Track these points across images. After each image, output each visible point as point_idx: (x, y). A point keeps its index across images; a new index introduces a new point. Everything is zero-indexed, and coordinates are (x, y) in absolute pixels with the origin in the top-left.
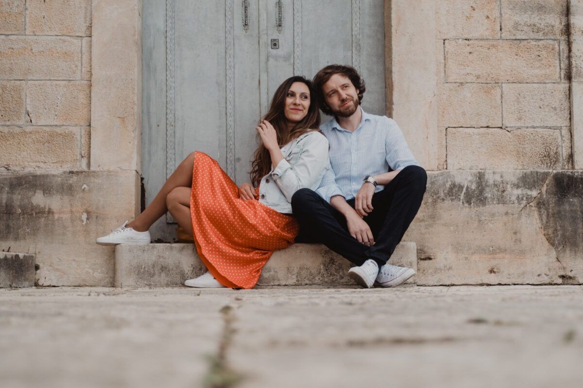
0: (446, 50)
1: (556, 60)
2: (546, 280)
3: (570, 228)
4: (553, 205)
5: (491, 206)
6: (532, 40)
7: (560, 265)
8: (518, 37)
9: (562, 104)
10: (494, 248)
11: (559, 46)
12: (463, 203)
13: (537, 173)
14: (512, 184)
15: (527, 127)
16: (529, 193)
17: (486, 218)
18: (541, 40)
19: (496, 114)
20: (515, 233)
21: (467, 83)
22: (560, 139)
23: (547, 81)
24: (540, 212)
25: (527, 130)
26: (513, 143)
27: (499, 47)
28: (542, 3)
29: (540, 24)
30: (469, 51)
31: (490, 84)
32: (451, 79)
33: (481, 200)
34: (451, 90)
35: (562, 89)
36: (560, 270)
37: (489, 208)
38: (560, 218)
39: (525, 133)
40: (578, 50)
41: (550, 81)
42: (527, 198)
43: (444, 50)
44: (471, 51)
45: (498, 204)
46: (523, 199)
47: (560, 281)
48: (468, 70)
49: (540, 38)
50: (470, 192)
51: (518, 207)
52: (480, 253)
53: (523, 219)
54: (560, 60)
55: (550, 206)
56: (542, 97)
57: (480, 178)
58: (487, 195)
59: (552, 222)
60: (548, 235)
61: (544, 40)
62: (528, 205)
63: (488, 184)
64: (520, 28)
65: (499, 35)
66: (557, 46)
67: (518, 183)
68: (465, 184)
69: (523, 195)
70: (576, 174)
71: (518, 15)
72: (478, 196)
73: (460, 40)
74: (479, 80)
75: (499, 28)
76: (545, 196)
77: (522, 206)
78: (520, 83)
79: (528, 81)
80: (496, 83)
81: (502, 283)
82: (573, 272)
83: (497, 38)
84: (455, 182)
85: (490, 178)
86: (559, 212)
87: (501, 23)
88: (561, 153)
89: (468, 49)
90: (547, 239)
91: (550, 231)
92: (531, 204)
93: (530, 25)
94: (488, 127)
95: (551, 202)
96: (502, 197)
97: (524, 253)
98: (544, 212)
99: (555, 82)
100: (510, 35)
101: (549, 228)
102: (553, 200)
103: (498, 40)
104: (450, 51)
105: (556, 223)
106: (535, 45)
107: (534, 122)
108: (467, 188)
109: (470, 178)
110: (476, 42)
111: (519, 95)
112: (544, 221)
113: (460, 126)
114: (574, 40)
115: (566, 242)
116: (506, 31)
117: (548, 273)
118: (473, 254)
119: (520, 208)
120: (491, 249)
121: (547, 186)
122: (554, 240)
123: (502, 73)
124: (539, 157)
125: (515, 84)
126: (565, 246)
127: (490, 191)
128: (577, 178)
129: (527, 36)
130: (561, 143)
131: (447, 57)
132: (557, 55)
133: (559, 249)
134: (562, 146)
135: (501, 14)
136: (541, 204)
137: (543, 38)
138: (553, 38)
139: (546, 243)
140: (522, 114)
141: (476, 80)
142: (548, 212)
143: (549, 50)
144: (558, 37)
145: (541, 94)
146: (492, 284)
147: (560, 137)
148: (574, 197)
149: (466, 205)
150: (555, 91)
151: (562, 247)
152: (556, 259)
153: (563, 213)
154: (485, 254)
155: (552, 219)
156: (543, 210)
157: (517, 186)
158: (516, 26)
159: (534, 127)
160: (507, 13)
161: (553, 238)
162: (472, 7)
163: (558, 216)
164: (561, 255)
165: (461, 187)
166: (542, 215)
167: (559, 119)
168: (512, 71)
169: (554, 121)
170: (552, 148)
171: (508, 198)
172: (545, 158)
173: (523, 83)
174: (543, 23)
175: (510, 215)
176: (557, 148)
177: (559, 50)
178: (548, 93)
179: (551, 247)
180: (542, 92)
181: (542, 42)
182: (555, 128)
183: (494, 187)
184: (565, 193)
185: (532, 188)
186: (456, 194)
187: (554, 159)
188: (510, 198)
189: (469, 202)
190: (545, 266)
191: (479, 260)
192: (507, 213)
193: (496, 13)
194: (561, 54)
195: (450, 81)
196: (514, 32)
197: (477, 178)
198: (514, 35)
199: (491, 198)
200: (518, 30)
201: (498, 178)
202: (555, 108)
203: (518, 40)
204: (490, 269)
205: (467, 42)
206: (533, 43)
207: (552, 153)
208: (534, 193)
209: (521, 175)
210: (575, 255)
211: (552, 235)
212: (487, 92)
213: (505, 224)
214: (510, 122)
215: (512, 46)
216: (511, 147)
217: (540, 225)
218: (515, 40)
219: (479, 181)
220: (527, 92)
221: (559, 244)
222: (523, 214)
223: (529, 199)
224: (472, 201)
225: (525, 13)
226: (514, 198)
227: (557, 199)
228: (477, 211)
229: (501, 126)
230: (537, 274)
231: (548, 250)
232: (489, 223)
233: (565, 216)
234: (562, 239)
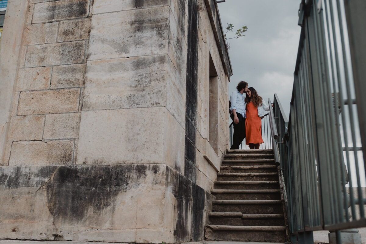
0: (20, 98)
1: (78, 99)
2: (44, 237)
3: (64, 203)
4: (56, 187)
5: (21, 188)
6: (66, 88)
7: (54, 228)
8: (59, 87)
9: (77, 125)
10: (18, 215)
11: (81, 90)
12: (6, 186)
13: (50, 167)
14: (34, 174)
15: (56, 140)
16: (44, 179)
17: (17, 196)
18: (71, 88)
19: (40, 132)
20: (31, 206)
21: (28, 115)
22: (73, 146)
23: (71, 112)
24: (48, 192)
25: (55, 141)
26: (46, 150)
27: (48, 94)
28: (75, 67)
29: (72, 79)
30: (32, 97)
31: (39, 115)
32: (20, 114)
33: (16, 184)
34: (18, 120)
35: (78, 116)
36: (54, 231)
37: (19, 189)
38: (59, 196)
39: (54, 143)
40: (87, 92)
41: (73, 112)
42: (42, 183)
43: (19, 98)
44: (33, 97)
45: (25, 187)
46: (39, 184)
47: (53, 238)
48: (29, 108)
49: (71, 87)
50: (11, 179)
51: (36, 189)
52: (9, 218)
53: (38, 196)
54: (80, 99)
55: (54, 188)
56: (67, 121)
57: (18, 171)
58: (20, 181)
59: (53, 198)
60: (50, 207)
61: (73, 88)
62: (42, 187)
63: (22, 174)
64: (61, 82)
65: (49, 87)
66: (79, 91)
67: (38, 173)
68: (9, 174)
69: (40, 181)
70: (72, 167)
71: (61, 75)
72: (15, 182)
73: (28, 91)
74: (35, 113)
75: (49, 83)
76: (52, 182)
77: (38, 188)
78: (56, 114)
79: (60, 112)
80: (43, 114)
81: (19, 239)
82: (61, 232)
83: (48, 89)
84: (4, 173)
85: (23, 171)
86: (59, 192)
87: (51, 81)
88: (73, 155)
89: (32, 96)
90: (49, 210)
91: (52, 204)
92: (43, 187)
93: (67, 80)
94: (35, 140)
95: (55, 185)
96: (28, 183)
97: (35, 219)
98: (50, 192)
99: (75, 112)
100: (55, 87)
101: (52, 203)
102: (56, 184)
103: (48, 90)
104: (22, 98)
105: (56, 199)
106: (68, 91)
107: (60, 136)
108: (10, 177)
109: (12, 171)
110: (36, 92)
111: (54, 120)
112: (49, 198)
113: (20, 140)
114: (86, 86)
115: (60, 212)
116: (53, 85)
117: (46, 233)
118: (6, 218)
119: (37, 189)
120: (16, 215)
121: (55, 175)
122: (53, 211)
123: (47, 109)
124: (60, 158)
125: (53, 114)
126: (59, 215)
127: (22, 178)
128: (72, 170)
129: (64, 86)
130: (74, 148)
131: (20, 101)
132: (79, 96)
133: (55, 217)
134: (74, 151)
135: (52, 75)
136: (49, 187)
137: (72, 87)
138: (77, 86)
139: (48, 212)
140: (55, 131)
141: (33, 113)
142: (52, 192)
143: (75, 93)
144: (81, 86)
145: (67, 120)
146: (13, 239)
147: (73, 145)
148: (69, 182)
149: (7, 187)
150: (74, 117)
151: (57, 215)
152: (53, 223)
153: (61, 193)
154: (12, 219)
155: (54, 196)
156: (50, 191)
157: (37, 175)
158: (59, 81)
159: (60, 139)
160: (55, 75)
161: (53, 209)
162: (37, 73)
163: (57, 194)
164: (56, 220)
165: (6, 176)
166: (49, 194)
167: (75, 134)
168: (52, 107)
169: (71, 135)
170: (68, 152)
171: (31, 183)
172: (63, 158)
173: (58, 113)
174: (74, 78)
175: (31, 194)
176: (71, 152)
177: (80, 93)
178: (70, 118)
179: (51, 215)
180: (67, 118)
181: (72, 89)
182: (72, 140)
183: (25, 176)
184: (65, 180)
185: (45, 176)
186: (3, 181)
187: (68, 159)
188: (32, 183)
189: (9, 186)
190: (46, 228)
191: (8, 223)
192: (29, 193)
193: (49, 76)
194: (81, 95)
195: (19, 115)
196: (57, 85)
197: (16, 171)
198: (57, 86)
199: (22, 183)
200: (60, 84)
201: (27, 170)
202: (73, 127)
203: (59, 89)
204: (13, 229)
205: (32, 92)
206: (66, 90)
207: (68, 155)
208: (46, 180)
209: (41, 169)
210: (65, 221)
211: (52, 207)
212: (38, 120)
213: (27, 199)
214: (47, 137)
215: (55, 93)
216: (46, 152)
217: (46, 200)
218: (58, 89)
219: (17, 172)
220: (59, 118)
221: (56, 213)
222: (38, 193)
223: (43, 183)
224: (11, 185)
225: (65, 74)
226: (34, 183)
227: (59, 183)
228: (12, 191)
229: (41, 139)
230: (40, 233)
231: (49, 217)
232: (18, 199)
233: (62, 194)
234: (58, 210)
